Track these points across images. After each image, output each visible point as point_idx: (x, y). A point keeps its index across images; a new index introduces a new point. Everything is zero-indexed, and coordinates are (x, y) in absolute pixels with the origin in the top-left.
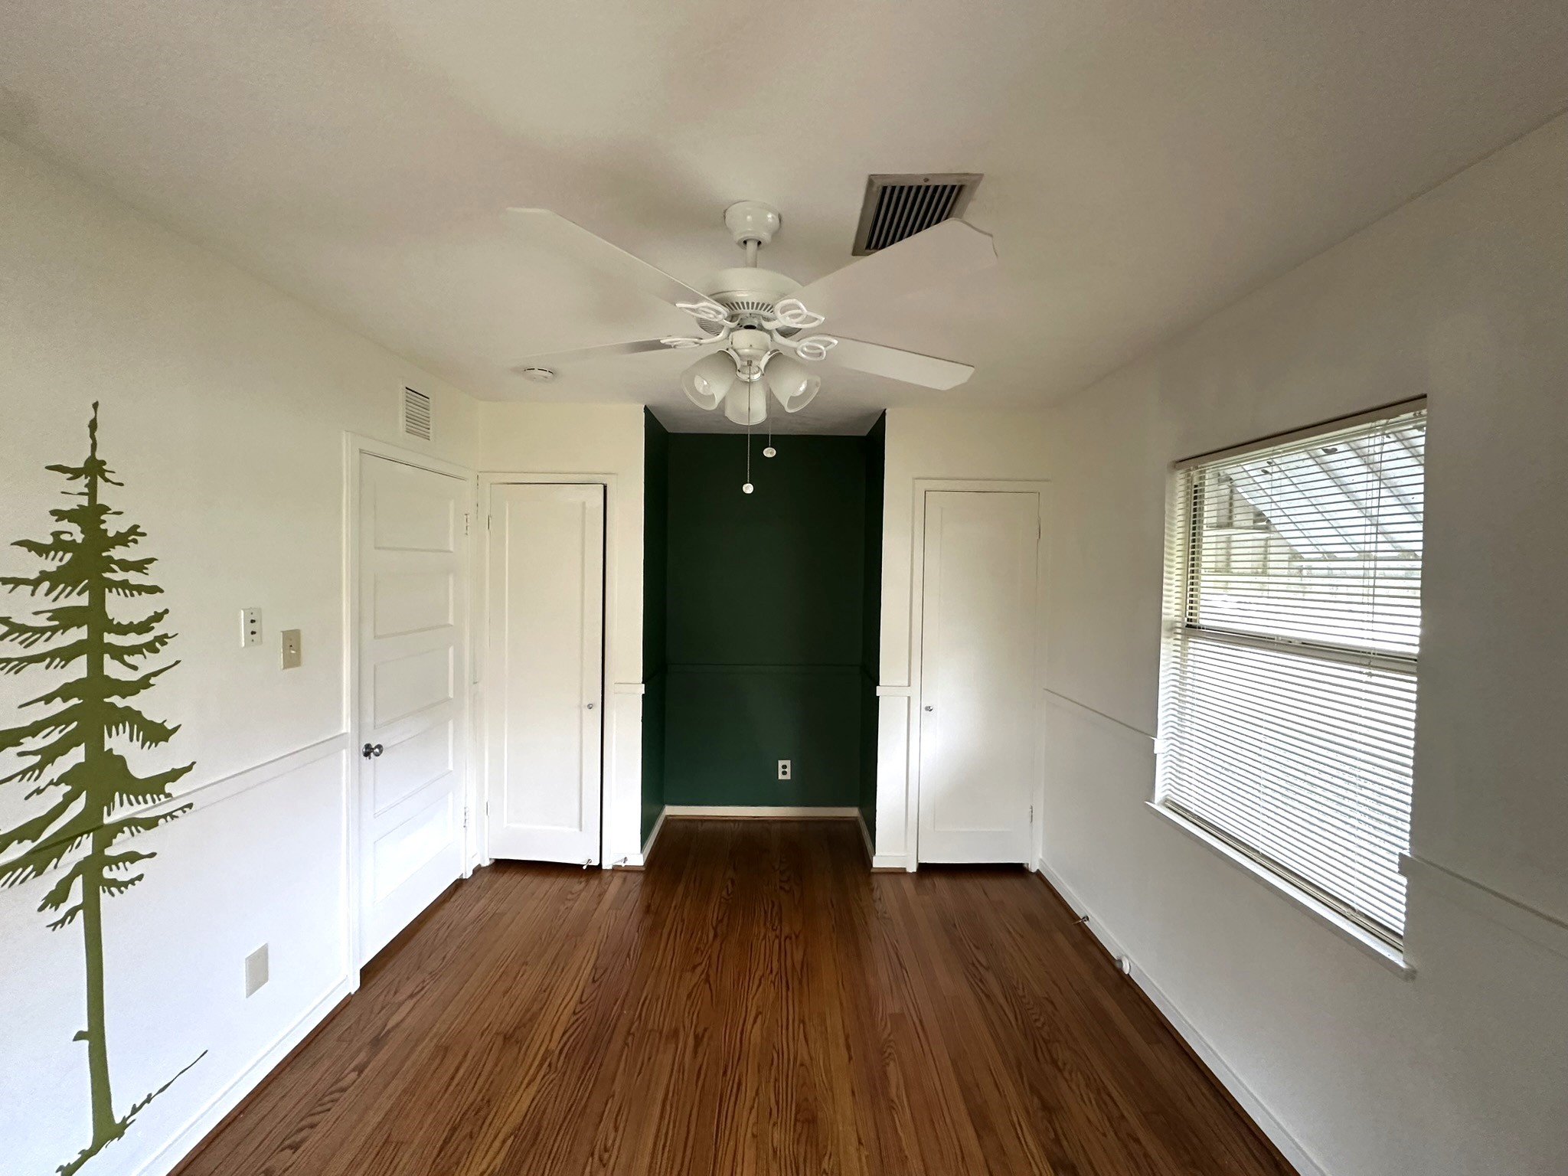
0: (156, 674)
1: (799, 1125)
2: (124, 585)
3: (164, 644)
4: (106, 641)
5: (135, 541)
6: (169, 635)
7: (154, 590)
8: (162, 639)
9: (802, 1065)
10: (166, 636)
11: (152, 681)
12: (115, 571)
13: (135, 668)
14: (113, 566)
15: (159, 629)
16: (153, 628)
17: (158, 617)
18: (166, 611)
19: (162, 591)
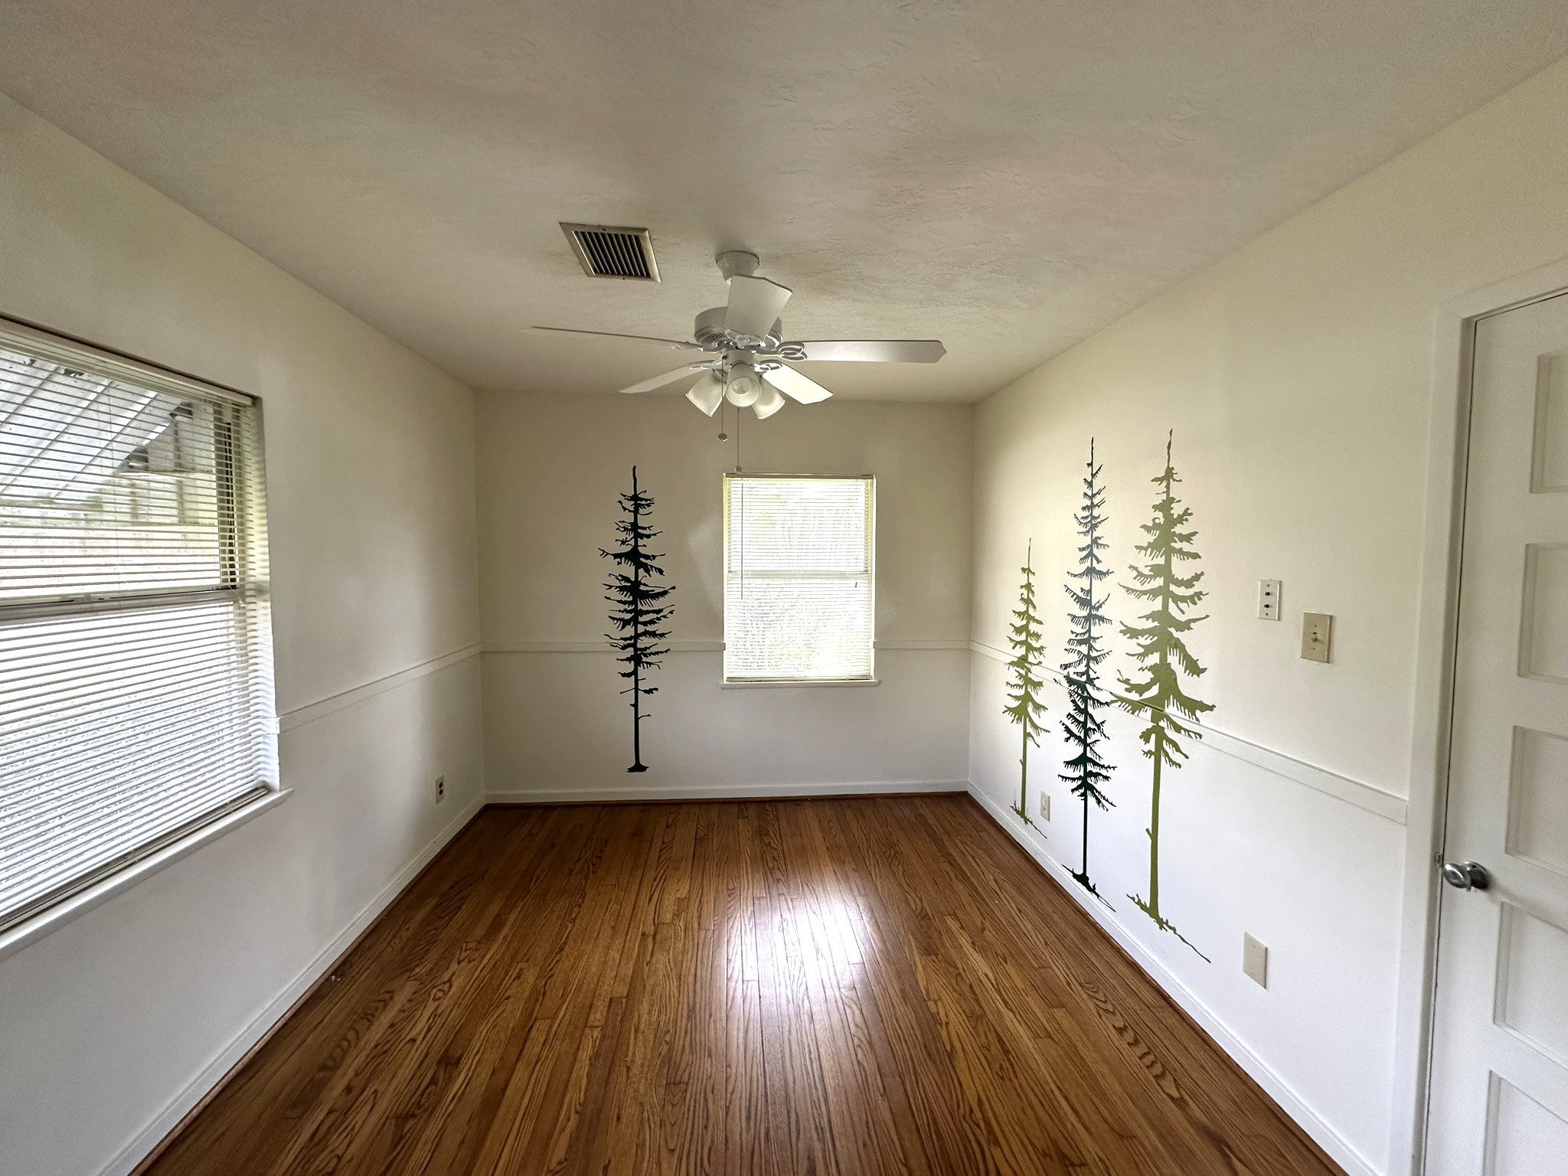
0: (1195, 620)
1: (685, 1079)
2: (1180, 551)
3: (1200, 599)
4: (1171, 589)
5: (1187, 520)
6: (1204, 593)
7: (1196, 556)
8: (1199, 595)
9: (672, 1151)
10: (1201, 593)
11: (1192, 625)
12: (1176, 542)
13: (1183, 612)
14: (1176, 538)
15: (1198, 587)
16: (1194, 585)
17: (1197, 577)
18: (1202, 574)
19: (1200, 557)
